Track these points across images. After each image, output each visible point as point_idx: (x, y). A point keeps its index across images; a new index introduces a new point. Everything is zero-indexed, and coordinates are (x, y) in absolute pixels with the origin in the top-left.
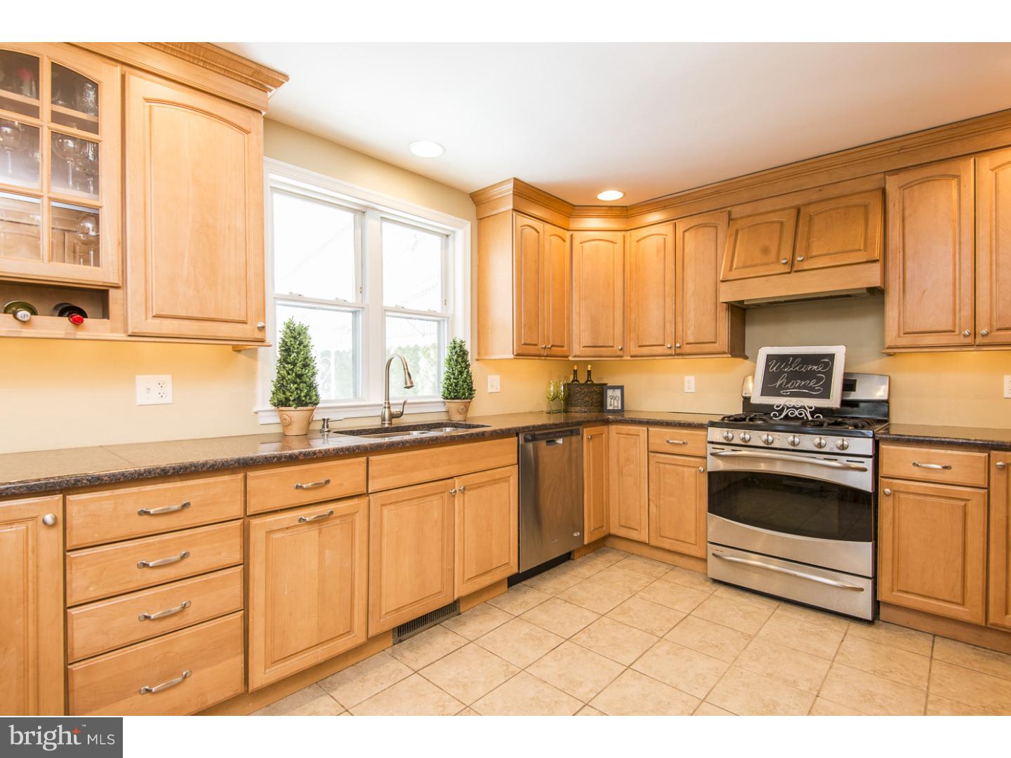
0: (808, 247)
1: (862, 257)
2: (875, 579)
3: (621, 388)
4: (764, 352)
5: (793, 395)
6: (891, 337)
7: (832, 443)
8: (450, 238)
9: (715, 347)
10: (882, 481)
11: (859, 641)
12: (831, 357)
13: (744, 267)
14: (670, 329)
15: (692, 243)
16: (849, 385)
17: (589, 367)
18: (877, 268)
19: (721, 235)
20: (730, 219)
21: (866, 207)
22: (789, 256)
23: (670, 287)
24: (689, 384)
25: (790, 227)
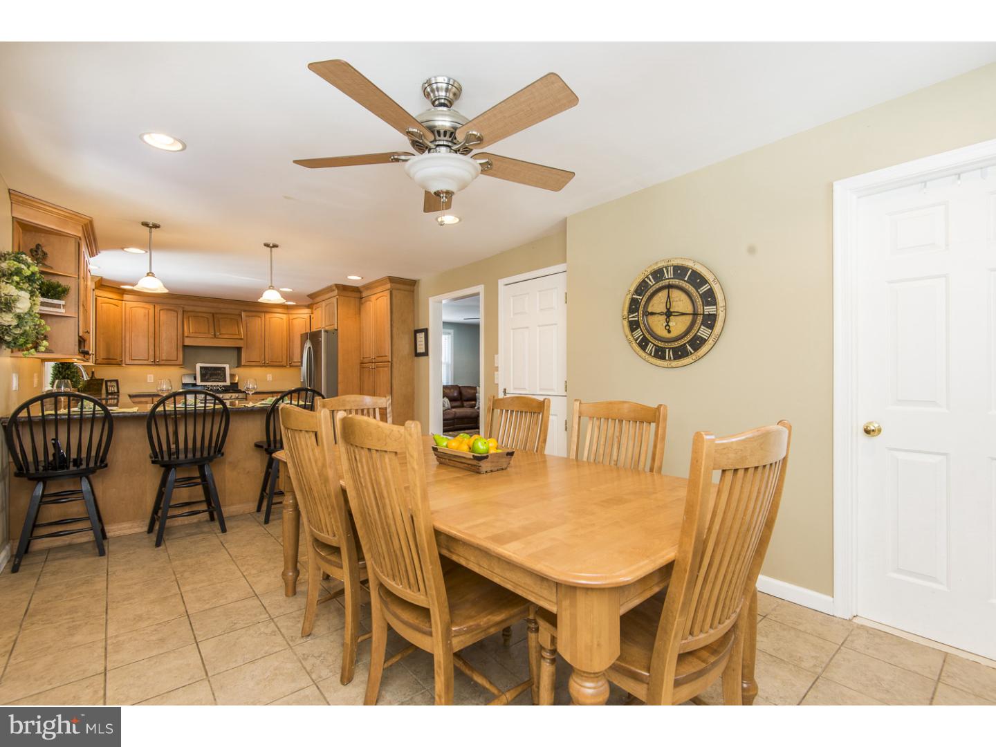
0: (220, 330)
1: (238, 337)
3: (117, 381)
4: (198, 366)
5: (213, 381)
6: (242, 363)
9: (177, 363)
12: (225, 368)
13: (196, 333)
14: (152, 353)
15: (164, 316)
17: (93, 370)
18: (242, 342)
19: (180, 316)
20: (183, 311)
21: (236, 320)
22: (213, 331)
23: (151, 334)
24: (150, 378)
25: (211, 320)
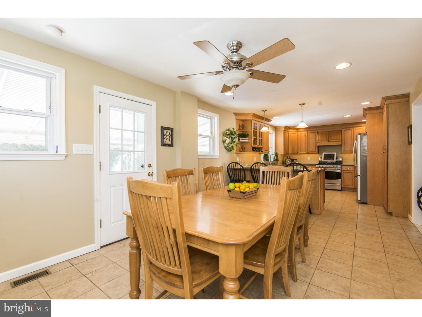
0: (331, 138)
1: (338, 140)
2: (341, 184)
3: (297, 159)
4: (323, 153)
5: (328, 160)
6: (343, 152)
7: (336, 166)
8: (272, 134)
9: (315, 152)
10: (342, 171)
11: (339, 193)
12: (334, 154)
13: (321, 140)
14: (307, 149)
15: (311, 135)
16: (337, 159)
17: (290, 156)
18: (341, 142)
19: (316, 134)
20: (318, 132)
21: (339, 133)
22: (328, 139)
23: (307, 142)
24: (309, 158)
25: (328, 135)
